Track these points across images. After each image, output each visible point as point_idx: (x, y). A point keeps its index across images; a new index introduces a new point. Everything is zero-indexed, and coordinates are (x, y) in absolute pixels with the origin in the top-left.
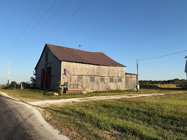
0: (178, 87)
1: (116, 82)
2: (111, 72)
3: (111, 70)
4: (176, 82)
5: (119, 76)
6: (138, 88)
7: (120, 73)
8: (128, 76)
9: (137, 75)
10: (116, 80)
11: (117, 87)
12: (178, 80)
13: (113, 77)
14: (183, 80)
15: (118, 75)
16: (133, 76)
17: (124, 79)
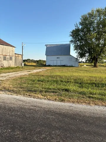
0: (37, 65)
1: (8, 61)
2: (4, 51)
3: (4, 49)
4: (28, 61)
5: (11, 55)
6: (23, 65)
7: (11, 52)
8: (16, 55)
9: (22, 55)
10: (8, 58)
11: (9, 65)
12: (30, 60)
13: (6, 56)
14: (40, 60)
15: (9, 54)
16: (20, 56)
17: (13, 58)
